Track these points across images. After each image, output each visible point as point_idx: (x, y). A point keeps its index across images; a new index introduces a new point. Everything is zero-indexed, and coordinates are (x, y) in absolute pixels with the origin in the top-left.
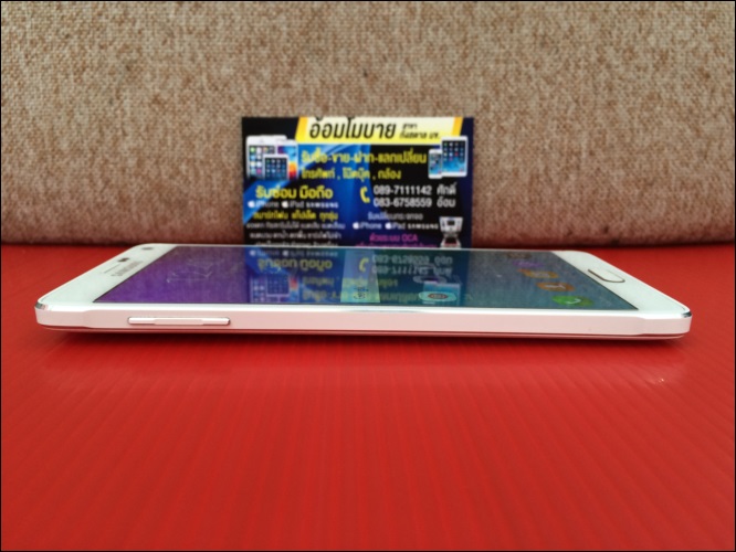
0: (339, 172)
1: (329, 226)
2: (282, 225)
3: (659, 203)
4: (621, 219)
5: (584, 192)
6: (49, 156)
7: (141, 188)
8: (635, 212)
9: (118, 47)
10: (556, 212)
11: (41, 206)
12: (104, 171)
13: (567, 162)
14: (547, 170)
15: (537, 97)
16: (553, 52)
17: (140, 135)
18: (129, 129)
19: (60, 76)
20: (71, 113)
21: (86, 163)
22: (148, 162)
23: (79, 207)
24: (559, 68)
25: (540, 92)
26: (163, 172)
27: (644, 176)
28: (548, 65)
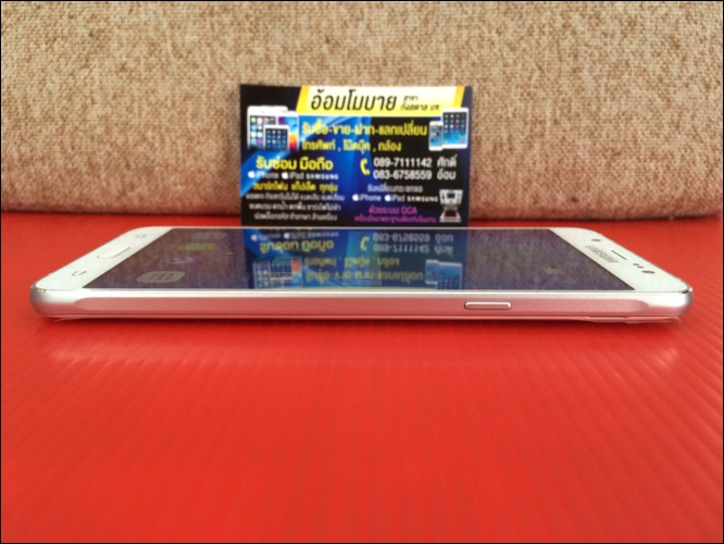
0: (339, 144)
1: (329, 198)
2: (281, 196)
3: (627, 173)
4: (588, 190)
5: (550, 161)
6: (23, 124)
7: (110, 155)
8: (602, 182)
9: (87, 17)
10: (520, 181)
11: (16, 172)
12: (73, 138)
13: (532, 131)
14: (510, 137)
15: (500, 63)
16: (516, 18)
17: (108, 103)
18: (97, 97)
19: (32, 46)
20: (43, 82)
21: (57, 130)
22: (115, 129)
23: (51, 173)
24: (522, 34)
25: (504, 58)
26: (130, 140)
27: (611, 145)
28: (511, 31)
